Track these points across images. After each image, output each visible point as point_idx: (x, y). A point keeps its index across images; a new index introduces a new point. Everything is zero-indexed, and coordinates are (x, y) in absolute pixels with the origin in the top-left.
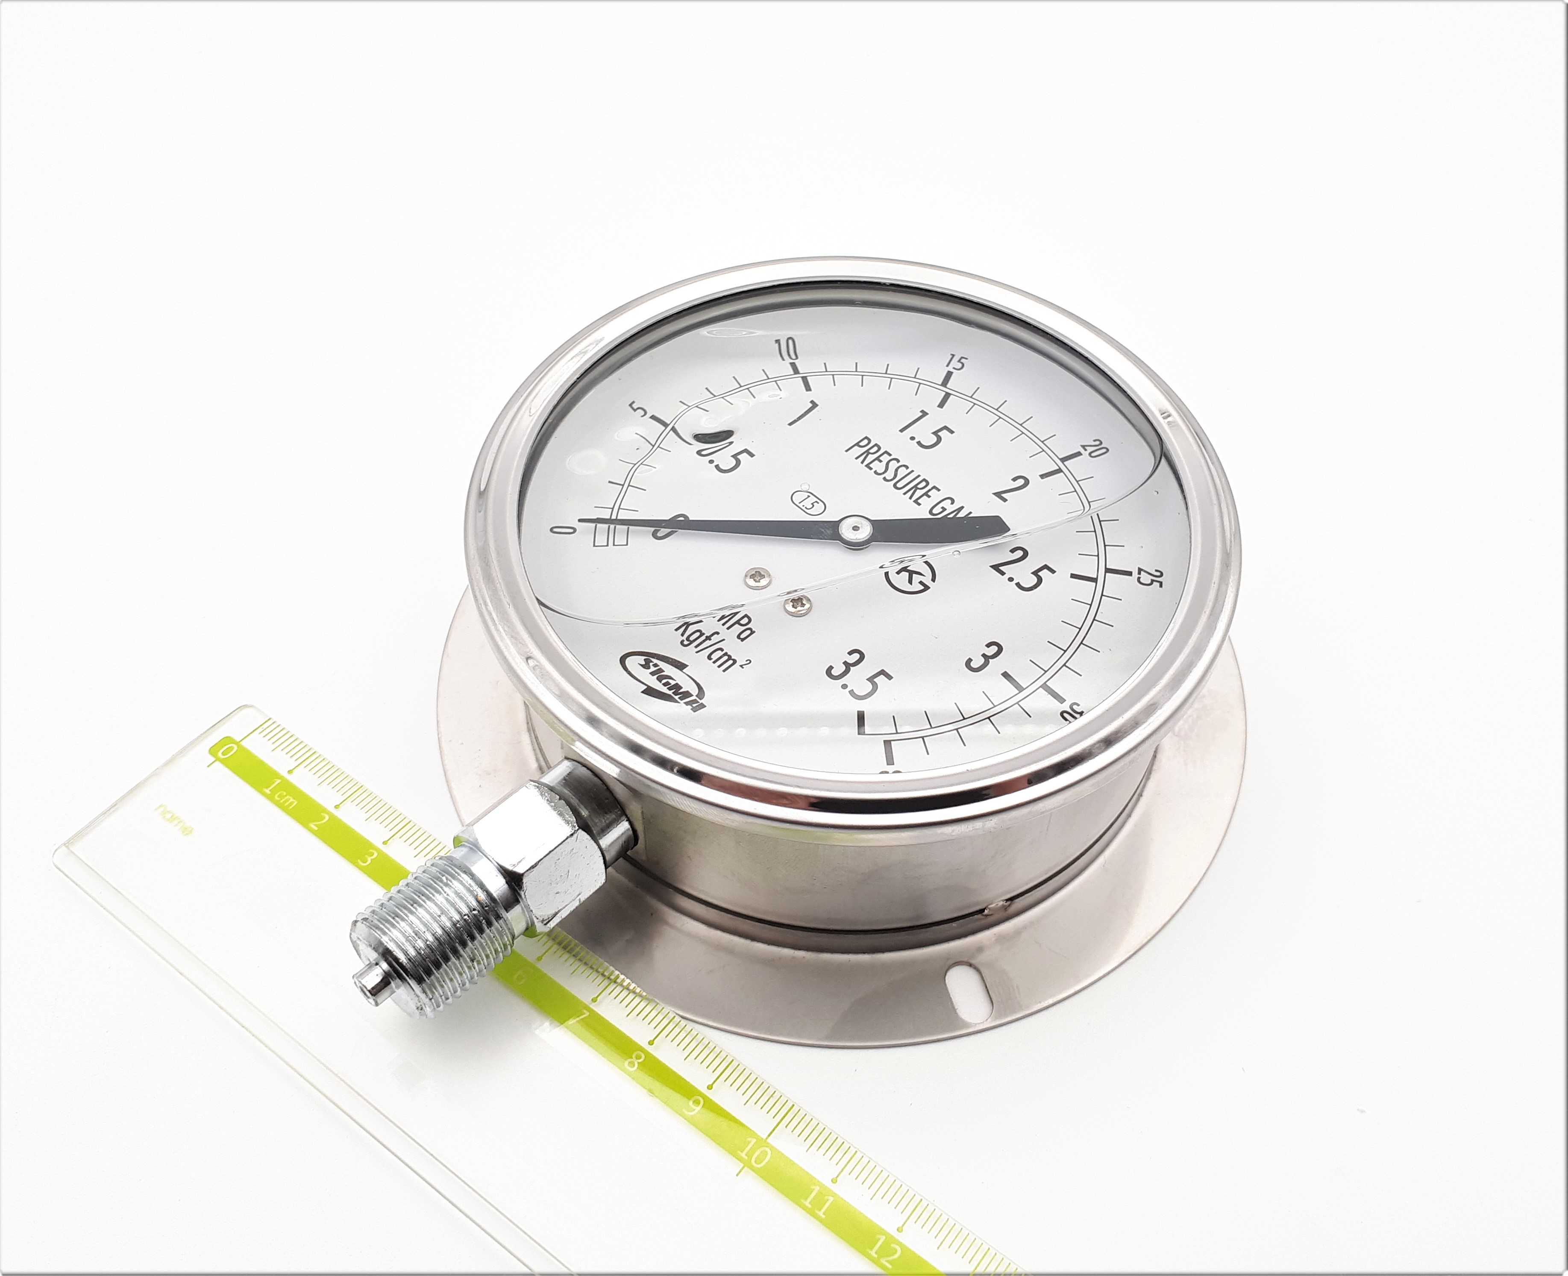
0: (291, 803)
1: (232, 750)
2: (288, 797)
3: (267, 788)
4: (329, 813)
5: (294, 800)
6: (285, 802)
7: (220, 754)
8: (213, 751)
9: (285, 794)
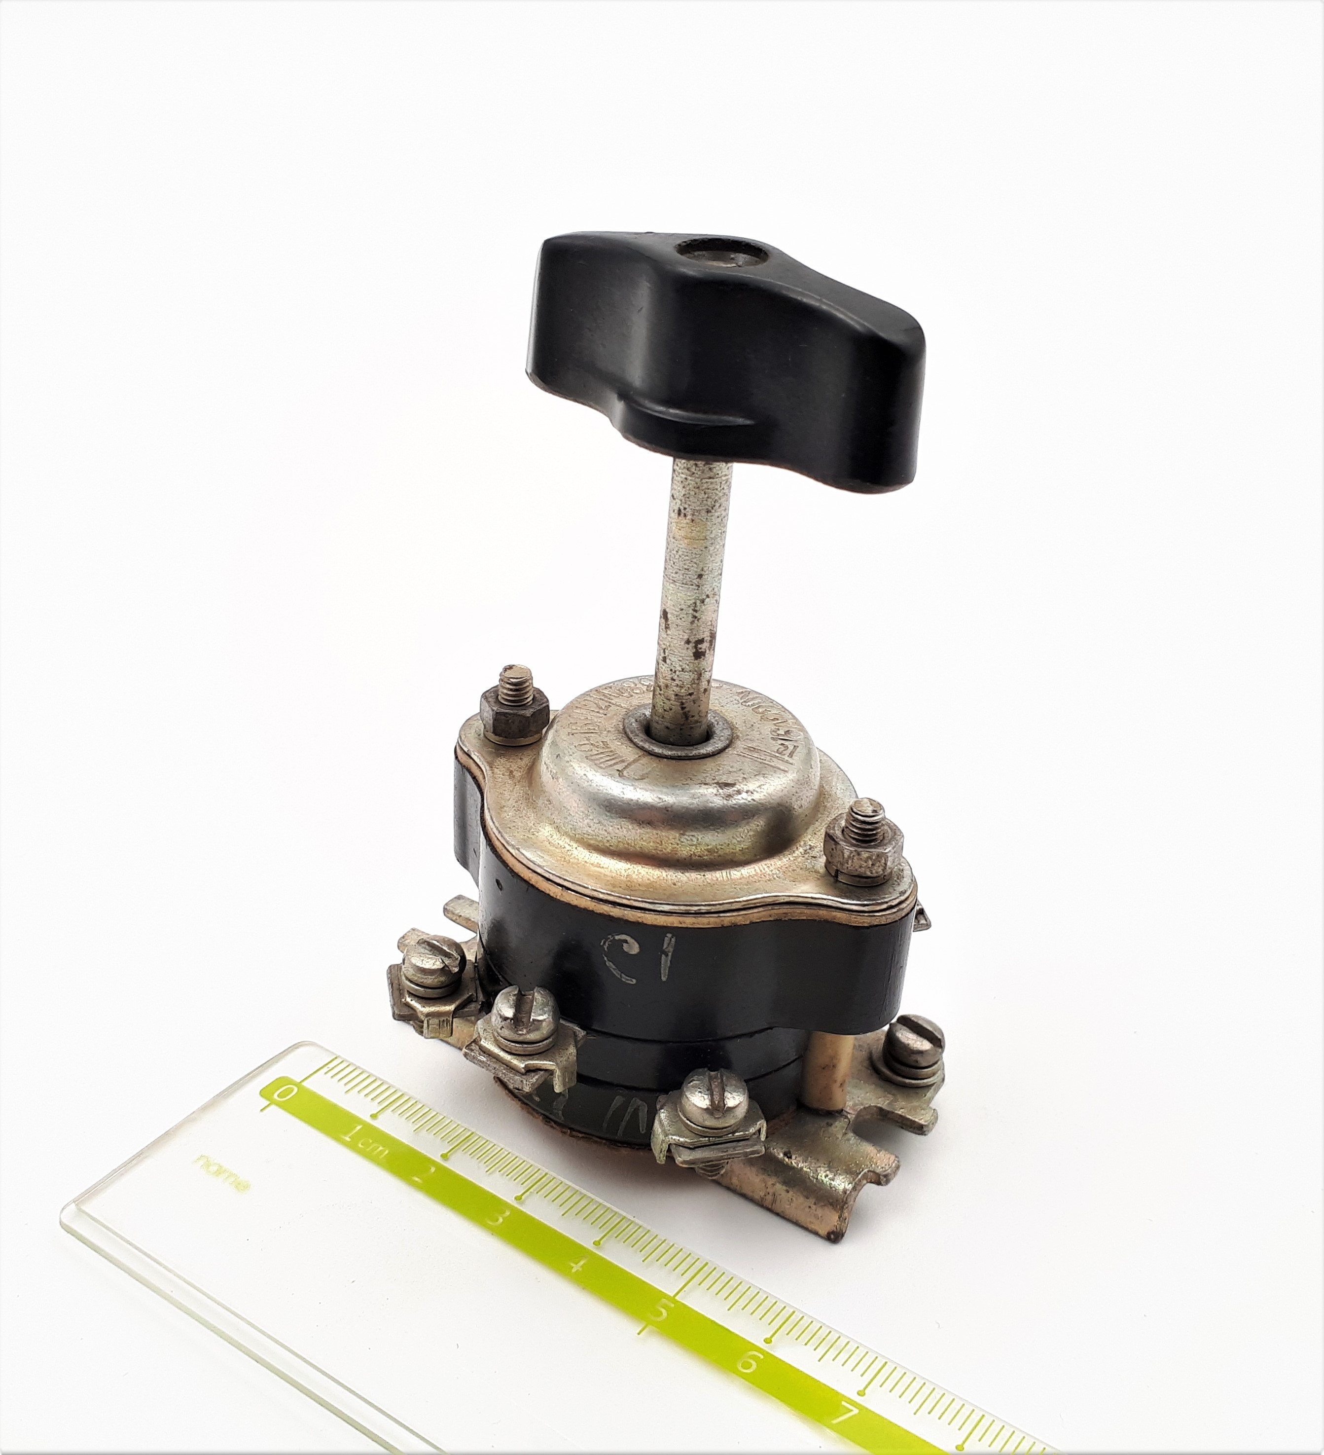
0: (382, 1152)
1: (291, 1093)
2: (375, 1145)
3: (345, 1134)
4: (434, 1163)
5: (384, 1150)
6: (373, 1150)
7: (275, 1096)
8: (265, 1093)
9: (371, 1141)
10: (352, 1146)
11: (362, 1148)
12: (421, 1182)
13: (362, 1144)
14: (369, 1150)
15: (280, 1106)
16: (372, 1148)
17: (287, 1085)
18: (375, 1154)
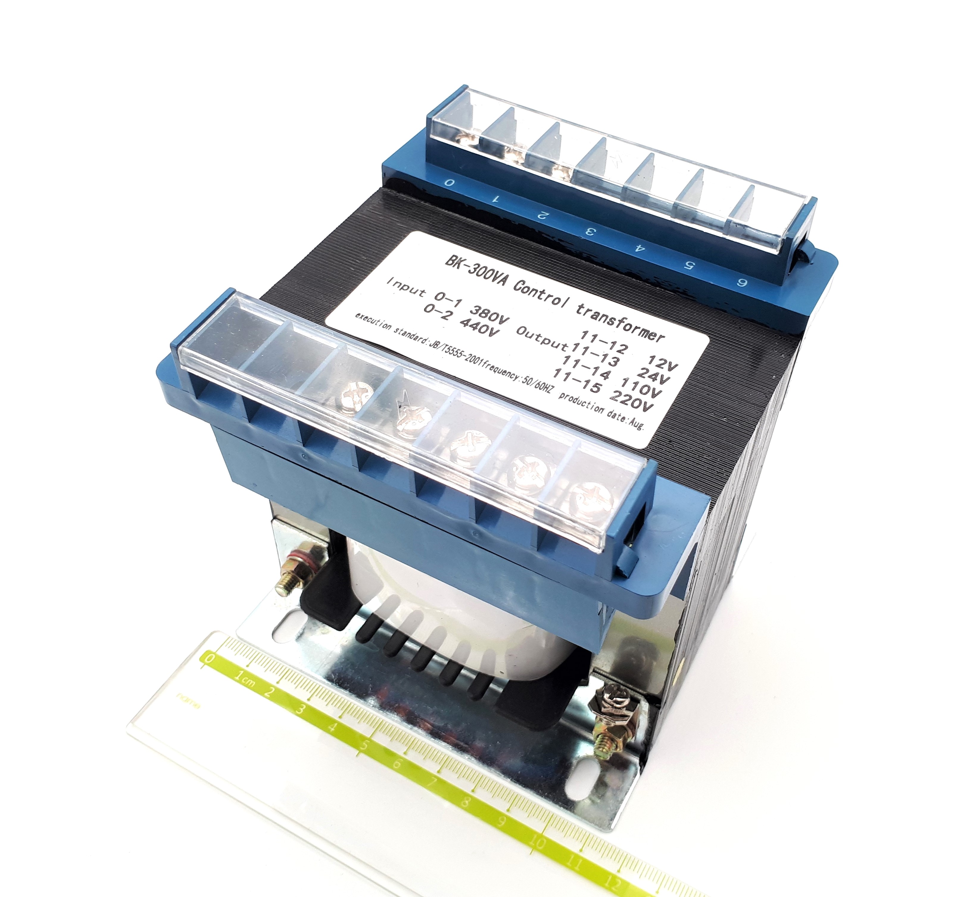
0: (252, 683)
1: (212, 657)
2: (250, 680)
3: (237, 676)
4: (273, 686)
5: (253, 682)
7: (206, 660)
8: (202, 659)
9: (247, 678)
10: (239, 682)
11: (244, 682)
12: (269, 696)
13: (244, 681)
14: (247, 683)
15: (208, 665)
16: (248, 682)
17: (210, 654)
18: (249, 685)
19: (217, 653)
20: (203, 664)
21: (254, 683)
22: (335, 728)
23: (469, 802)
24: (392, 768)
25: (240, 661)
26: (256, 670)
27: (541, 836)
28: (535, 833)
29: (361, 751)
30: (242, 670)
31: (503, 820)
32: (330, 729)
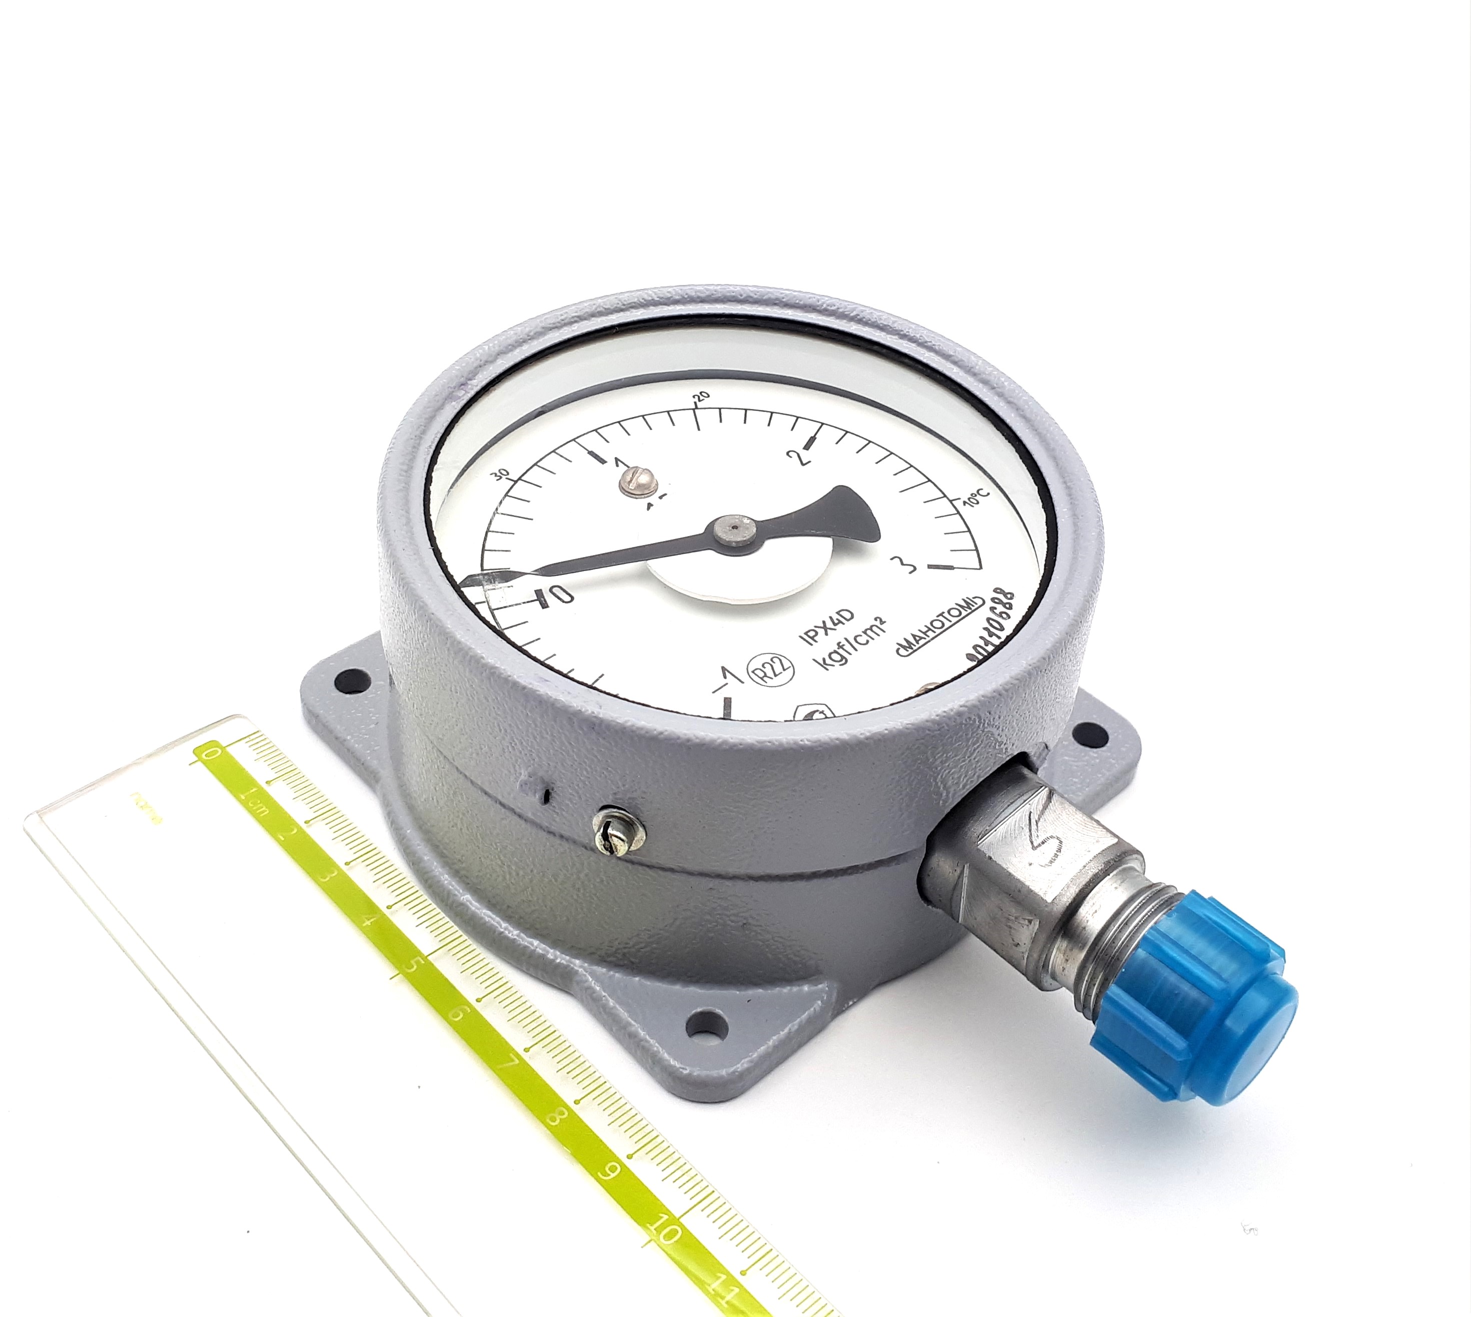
10: (244, 804)
11: (251, 805)
12: (283, 839)
13: (252, 803)
14: (254, 808)
15: (204, 763)
16: (259, 805)
17: (215, 747)
18: (258, 812)
19: (228, 749)
20: (197, 759)
21: (268, 812)
22: (371, 923)
23: (560, 1119)
24: (445, 1018)
25: (260, 772)
26: (281, 793)
27: (674, 1220)
28: (668, 1212)
29: (401, 971)
30: (257, 787)
31: (613, 1169)
32: (364, 922)
